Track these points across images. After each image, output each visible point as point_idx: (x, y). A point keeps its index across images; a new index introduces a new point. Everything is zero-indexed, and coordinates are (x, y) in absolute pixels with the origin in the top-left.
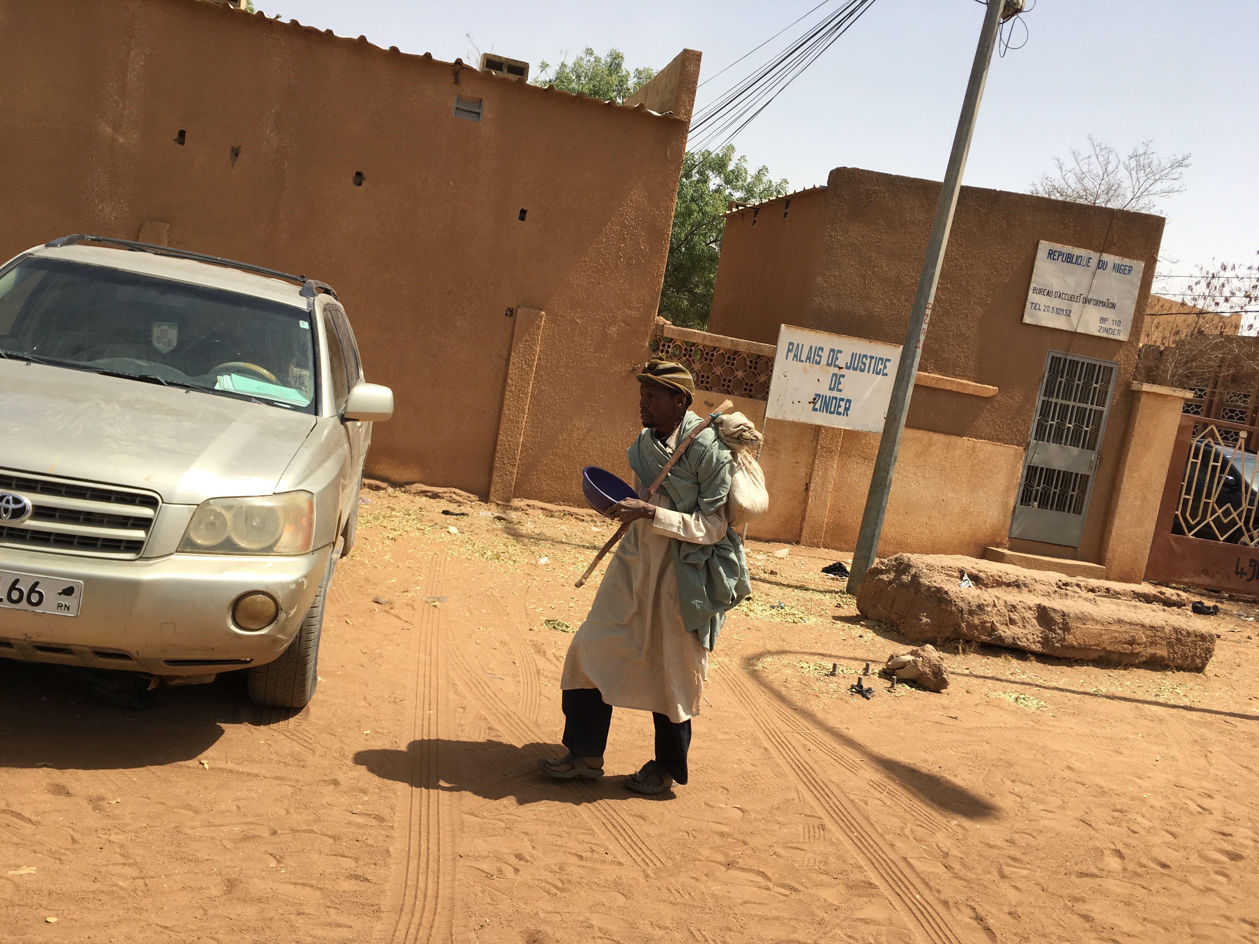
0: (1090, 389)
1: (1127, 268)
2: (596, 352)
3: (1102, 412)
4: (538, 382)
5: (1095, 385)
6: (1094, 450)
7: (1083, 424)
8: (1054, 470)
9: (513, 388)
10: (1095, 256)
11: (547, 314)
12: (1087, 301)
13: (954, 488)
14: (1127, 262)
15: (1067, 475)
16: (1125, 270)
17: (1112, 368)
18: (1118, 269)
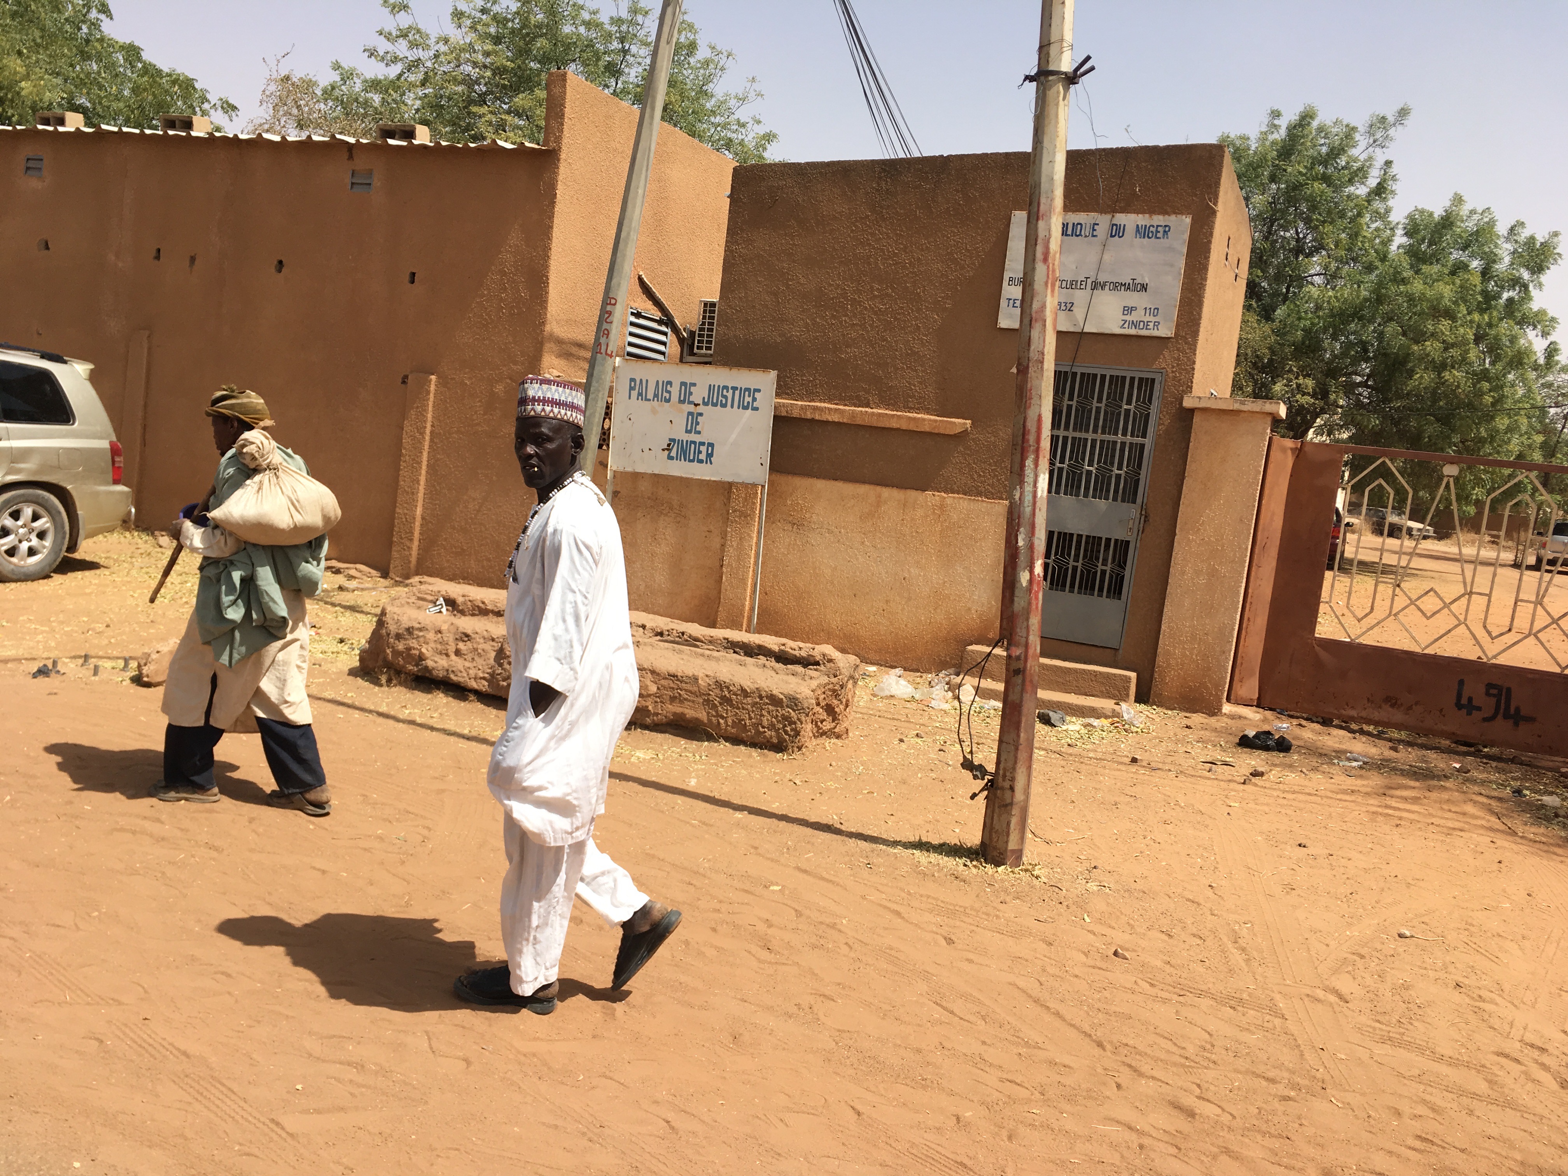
0: (1119, 414)
1: (1160, 229)
2: (484, 414)
3: (1143, 446)
4: (434, 450)
5: (1125, 407)
6: (1134, 502)
7: (1112, 464)
8: (1072, 535)
9: (407, 458)
10: (1104, 221)
11: (439, 377)
12: (1097, 285)
13: (918, 562)
14: (1158, 220)
15: (1093, 542)
16: (1157, 232)
17: (1153, 380)
18: (1143, 232)
